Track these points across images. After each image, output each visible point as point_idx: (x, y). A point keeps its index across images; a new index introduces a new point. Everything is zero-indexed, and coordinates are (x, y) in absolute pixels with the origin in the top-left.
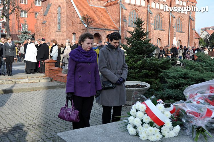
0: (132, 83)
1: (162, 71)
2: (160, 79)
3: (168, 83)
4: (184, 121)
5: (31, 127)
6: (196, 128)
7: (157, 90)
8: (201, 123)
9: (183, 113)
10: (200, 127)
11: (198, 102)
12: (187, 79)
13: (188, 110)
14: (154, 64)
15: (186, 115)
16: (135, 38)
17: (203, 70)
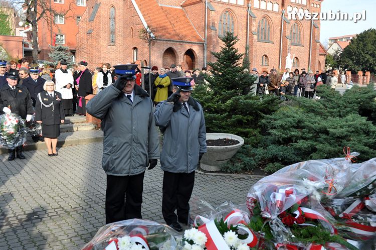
0: (217, 135)
2: (260, 129)
3: (272, 136)
5: (55, 214)
7: (255, 146)
12: (302, 129)
14: (251, 105)
16: (222, 63)
17: (327, 114)
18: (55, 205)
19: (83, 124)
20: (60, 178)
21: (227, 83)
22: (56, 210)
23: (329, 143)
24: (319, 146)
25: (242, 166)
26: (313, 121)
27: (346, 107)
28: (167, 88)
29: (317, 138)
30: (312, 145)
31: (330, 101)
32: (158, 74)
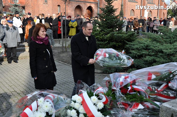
2: (126, 50)
3: (132, 54)
12: (149, 50)
14: (121, 37)
16: (105, 14)
17: (163, 42)
18: (12, 90)
19: (28, 47)
20: (15, 76)
21: (108, 25)
22: (12, 93)
23: (163, 58)
24: (158, 59)
25: (115, 70)
26: (155, 45)
27: (174, 38)
28: (76, 28)
29: (157, 55)
30: (153, 59)
31: (165, 35)
32: (71, 20)
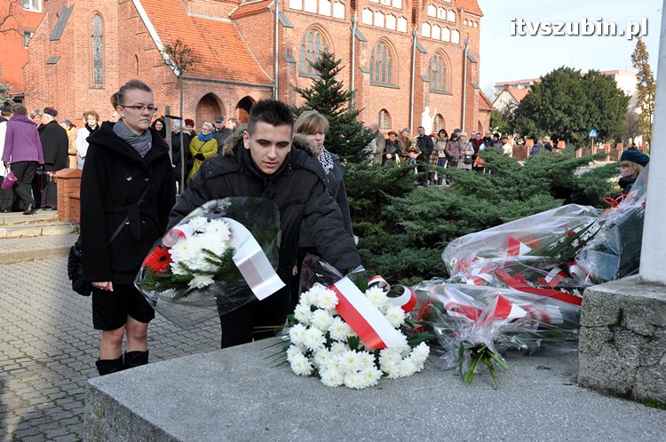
1: (390, 200)
2: (385, 222)
3: (406, 232)
4: (440, 331)
5: (17, 366)
6: (470, 349)
7: (377, 251)
8: (483, 334)
9: (439, 312)
10: (479, 346)
11: (479, 281)
12: (457, 221)
13: (452, 303)
14: (369, 179)
15: (445, 315)
17: (499, 196)
18: (15, 354)
19: (52, 223)
20: (18, 312)
22: (18, 361)
26: (475, 206)
27: (529, 184)
31: (502, 174)
32: (194, 134)
